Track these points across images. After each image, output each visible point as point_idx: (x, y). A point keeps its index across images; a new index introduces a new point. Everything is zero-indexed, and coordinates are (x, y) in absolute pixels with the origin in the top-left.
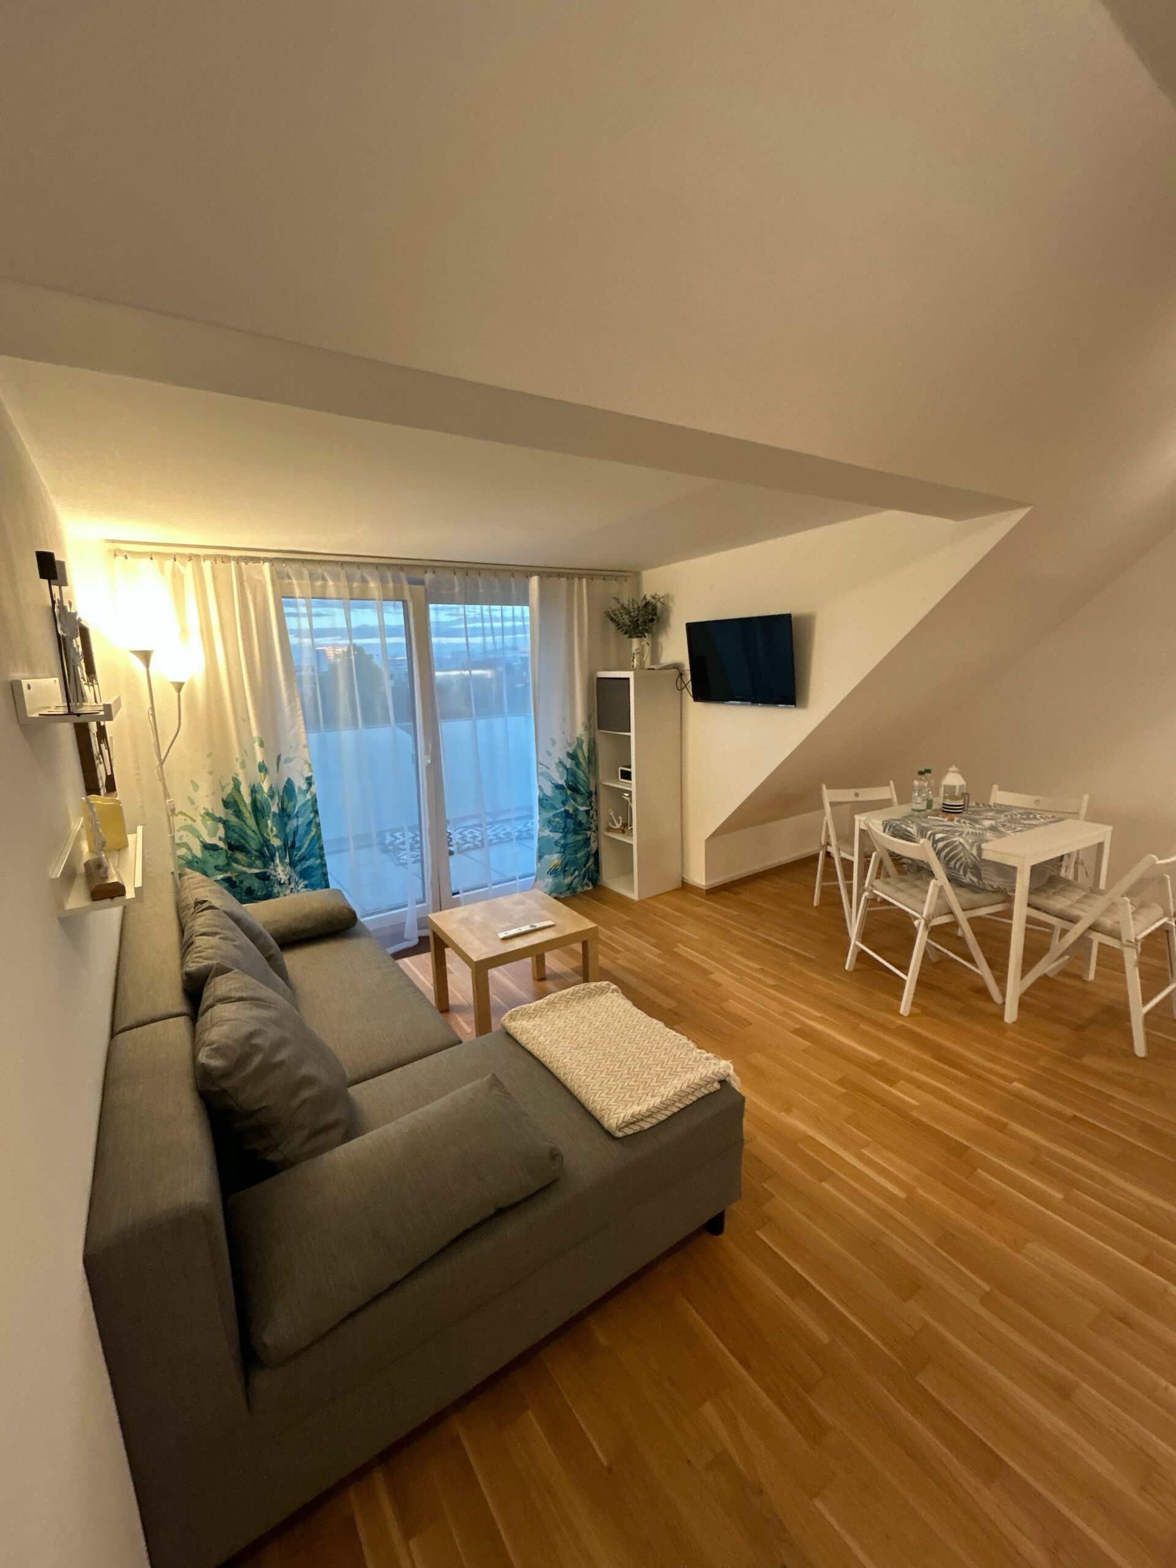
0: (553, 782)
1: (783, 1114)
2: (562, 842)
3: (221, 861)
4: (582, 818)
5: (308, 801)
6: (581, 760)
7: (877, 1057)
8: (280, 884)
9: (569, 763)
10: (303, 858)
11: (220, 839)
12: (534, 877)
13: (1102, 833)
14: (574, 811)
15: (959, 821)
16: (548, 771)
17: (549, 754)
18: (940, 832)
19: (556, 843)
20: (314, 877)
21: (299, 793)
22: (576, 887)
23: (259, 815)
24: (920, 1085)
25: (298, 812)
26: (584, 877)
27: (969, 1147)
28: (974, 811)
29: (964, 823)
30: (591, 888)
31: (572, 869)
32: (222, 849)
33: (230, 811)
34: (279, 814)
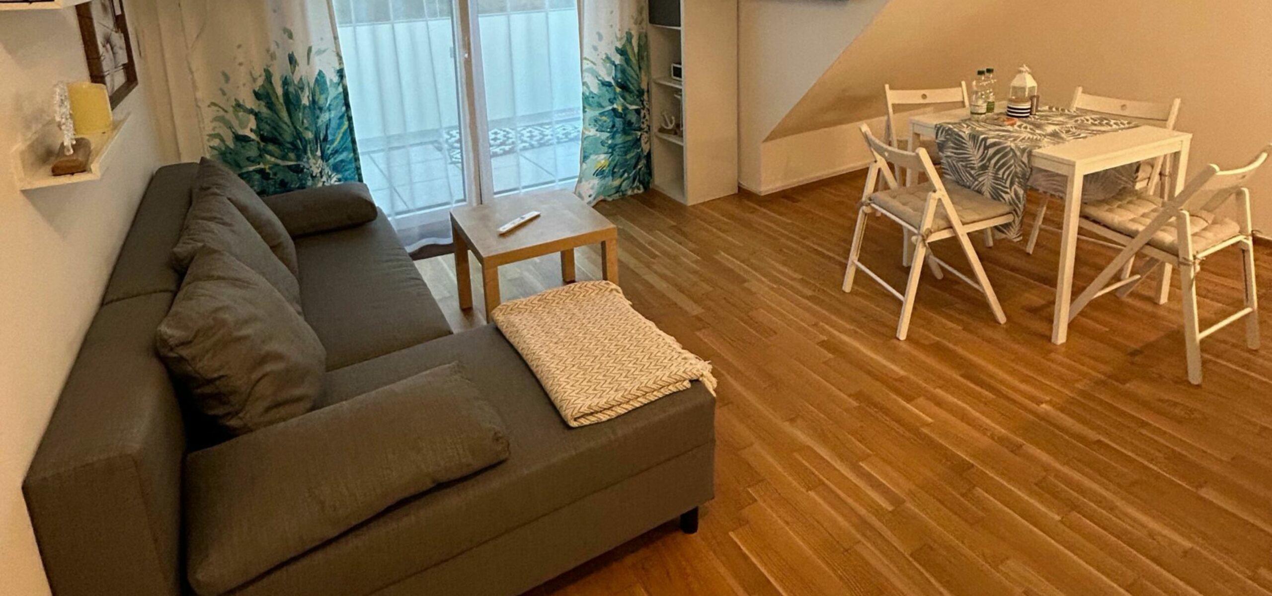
0: (600, 78)
1: (787, 423)
2: (610, 142)
3: (253, 152)
4: (633, 118)
5: (340, 94)
6: (631, 57)
7: (902, 373)
8: (313, 177)
9: (618, 59)
10: (336, 152)
11: (251, 130)
12: (577, 180)
13: (1182, 142)
14: (623, 110)
15: (1020, 126)
16: (594, 67)
17: (595, 49)
18: (993, 138)
19: (603, 143)
20: (347, 170)
21: (331, 85)
22: (626, 190)
23: (292, 107)
24: (939, 403)
25: (330, 105)
26: (634, 180)
27: (973, 465)
28: (1042, 116)
29: (1026, 128)
30: (641, 191)
31: (621, 171)
32: (253, 140)
33: (263, 103)
34: (310, 107)
